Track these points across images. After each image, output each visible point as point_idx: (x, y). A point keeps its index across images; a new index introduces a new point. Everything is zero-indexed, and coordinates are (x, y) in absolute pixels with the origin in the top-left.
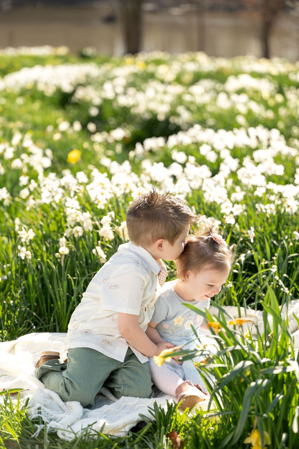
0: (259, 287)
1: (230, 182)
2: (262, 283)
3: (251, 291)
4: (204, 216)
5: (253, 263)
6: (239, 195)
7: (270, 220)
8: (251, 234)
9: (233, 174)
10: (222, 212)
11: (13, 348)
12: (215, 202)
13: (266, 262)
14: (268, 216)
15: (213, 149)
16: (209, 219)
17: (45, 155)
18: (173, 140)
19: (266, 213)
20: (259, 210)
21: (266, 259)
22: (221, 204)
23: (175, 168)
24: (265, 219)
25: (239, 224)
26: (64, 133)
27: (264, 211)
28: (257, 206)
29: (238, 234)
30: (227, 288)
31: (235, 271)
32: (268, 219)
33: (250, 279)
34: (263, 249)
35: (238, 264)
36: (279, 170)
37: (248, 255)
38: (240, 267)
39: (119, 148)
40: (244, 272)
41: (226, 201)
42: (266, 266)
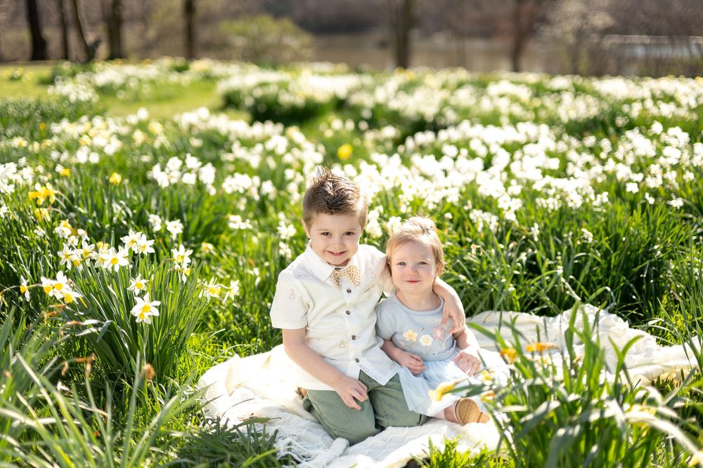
0: (543, 290)
1: (505, 175)
2: (546, 286)
3: (535, 294)
4: (480, 211)
5: (534, 263)
6: (516, 189)
7: (551, 216)
8: (536, 231)
9: (507, 169)
10: (500, 206)
11: (268, 360)
12: (490, 196)
13: (551, 262)
14: (550, 211)
15: (484, 143)
16: (486, 214)
17: (317, 150)
18: (443, 135)
19: (548, 208)
20: (540, 205)
21: (551, 259)
22: (498, 198)
23: (446, 162)
24: (546, 214)
25: (518, 220)
26: (336, 132)
27: (545, 206)
28: (537, 200)
29: (517, 231)
30: (509, 292)
31: (516, 272)
32: (549, 214)
33: (533, 281)
34: (546, 247)
35: (519, 264)
36: (554, 164)
37: (529, 255)
38: (521, 268)
39: (389, 146)
40: (525, 273)
41: (503, 195)
42: (550, 268)
